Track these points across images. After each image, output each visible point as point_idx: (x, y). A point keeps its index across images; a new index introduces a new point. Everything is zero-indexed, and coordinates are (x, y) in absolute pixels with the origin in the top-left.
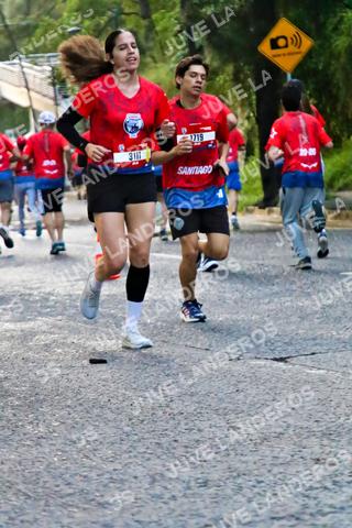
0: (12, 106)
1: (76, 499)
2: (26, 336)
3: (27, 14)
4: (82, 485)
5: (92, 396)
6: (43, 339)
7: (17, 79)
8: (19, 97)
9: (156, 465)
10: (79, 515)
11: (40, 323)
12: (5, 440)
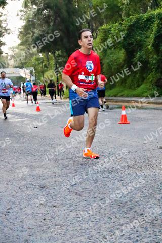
0: (22, 77)
1: (30, 154)
2: (23, 122)
3: (26, 60)
4: (31, 152)
5: (34, 134)
6: (26, 122)
7: (23, 72)
8: (24, 76)
9: (46, 148)
10: (30, 158)
11: (26, 119)
12: (17, 142)
